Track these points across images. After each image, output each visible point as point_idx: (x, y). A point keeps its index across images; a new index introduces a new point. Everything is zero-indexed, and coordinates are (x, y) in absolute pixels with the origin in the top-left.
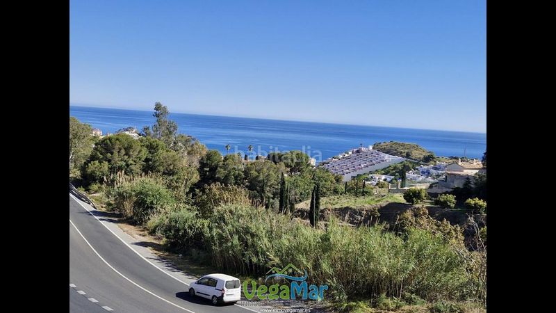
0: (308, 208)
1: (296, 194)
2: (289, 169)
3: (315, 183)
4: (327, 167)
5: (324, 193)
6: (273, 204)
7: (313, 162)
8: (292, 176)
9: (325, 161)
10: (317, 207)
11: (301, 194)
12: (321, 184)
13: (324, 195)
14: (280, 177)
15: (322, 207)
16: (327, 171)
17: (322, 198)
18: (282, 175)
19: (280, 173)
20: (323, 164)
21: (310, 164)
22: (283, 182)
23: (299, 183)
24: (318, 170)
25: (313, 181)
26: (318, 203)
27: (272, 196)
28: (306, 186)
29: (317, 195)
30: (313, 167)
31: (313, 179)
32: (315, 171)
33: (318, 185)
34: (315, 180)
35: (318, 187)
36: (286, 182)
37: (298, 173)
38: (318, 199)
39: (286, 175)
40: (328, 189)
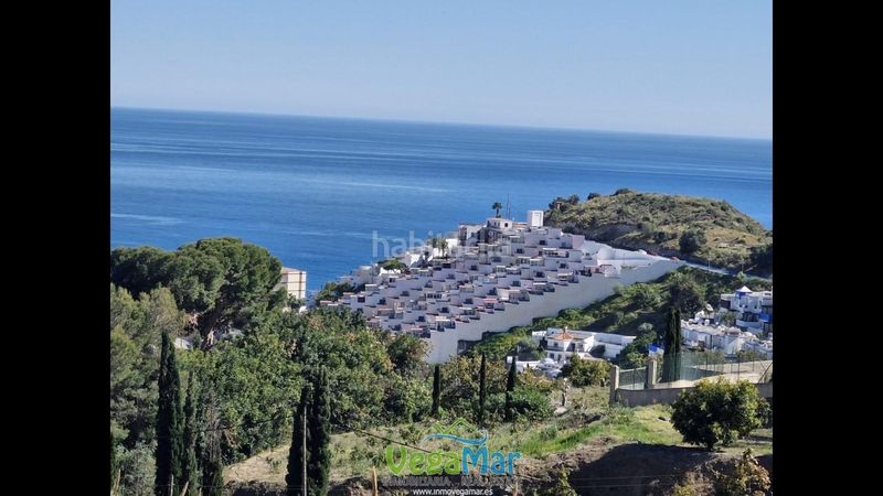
0: (280, 478)
1: (226, 422)
2: (193, 318)
3: (305, 374)
4: (355, 306)
5: (347, 415)
6: (128, 467)
7: (295, 284)
8: (206, 348)
9: (344, 279)
10: (318, 476)
11: (248, 421)
12: (332, 376)
13: (343, 422)
14: (156, 349)
15: (336, 476)
16: (357, 322)
17: (336, 438)
18: (166, 343)
19: (156, 335)
20: (341, 290)
21: (282, 293)
22: (167, 376)
23: (240, 375)
24: (316, 321)
25: (296, 367)
26: (320, 458)
27: (125, 434)
28: (268, 389)
29: (314, 425)
30: (295, 306)
31: (299, 356)
32: (304, 322)
33: (318, 381)
34: (304, 359)
35: (319, 392)
36: (183, 375)
37: (235, 333)
38: (318, 441)
39: (180, 344)
40: (361, 400)
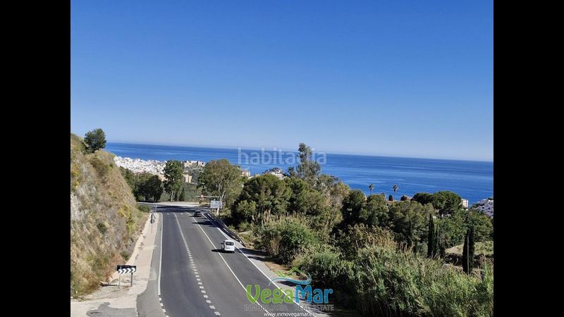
0: (461, 253)
1: (446, 238)
2: (438, 211)
3: (468, 226)
4: (482, 209)
5: (479, 238)
6: (421, 247)
7: (465, 203)
8: (441, 219)
9: (478, 202)
10: (471, 253)
11: (452, 238)
12: (475, 227)
13: (478, 239)
14: (428, 219)
15: (476, 253)
16: (482, 213)
17: (476, 243)
18: (431, 217)
19: (428, 214)
20: (477, 205)
21: (462, 205)
22: (431, 224)
23: (450, 226)
24: (471, 213)
25: (465, 224)
26: (472, 249)
27: (420, 239)
28: (458, 230)
29: (471, 240)
30: (465, 209)
31: (466, 222)
32: (467, 213)
33: (472, 229)
34: (468, 222)
35: (472, 231)
36: (435, 225)
37: (449, 215)
38: (472, 244)
39: (434, 217)
40: (483, 234)
